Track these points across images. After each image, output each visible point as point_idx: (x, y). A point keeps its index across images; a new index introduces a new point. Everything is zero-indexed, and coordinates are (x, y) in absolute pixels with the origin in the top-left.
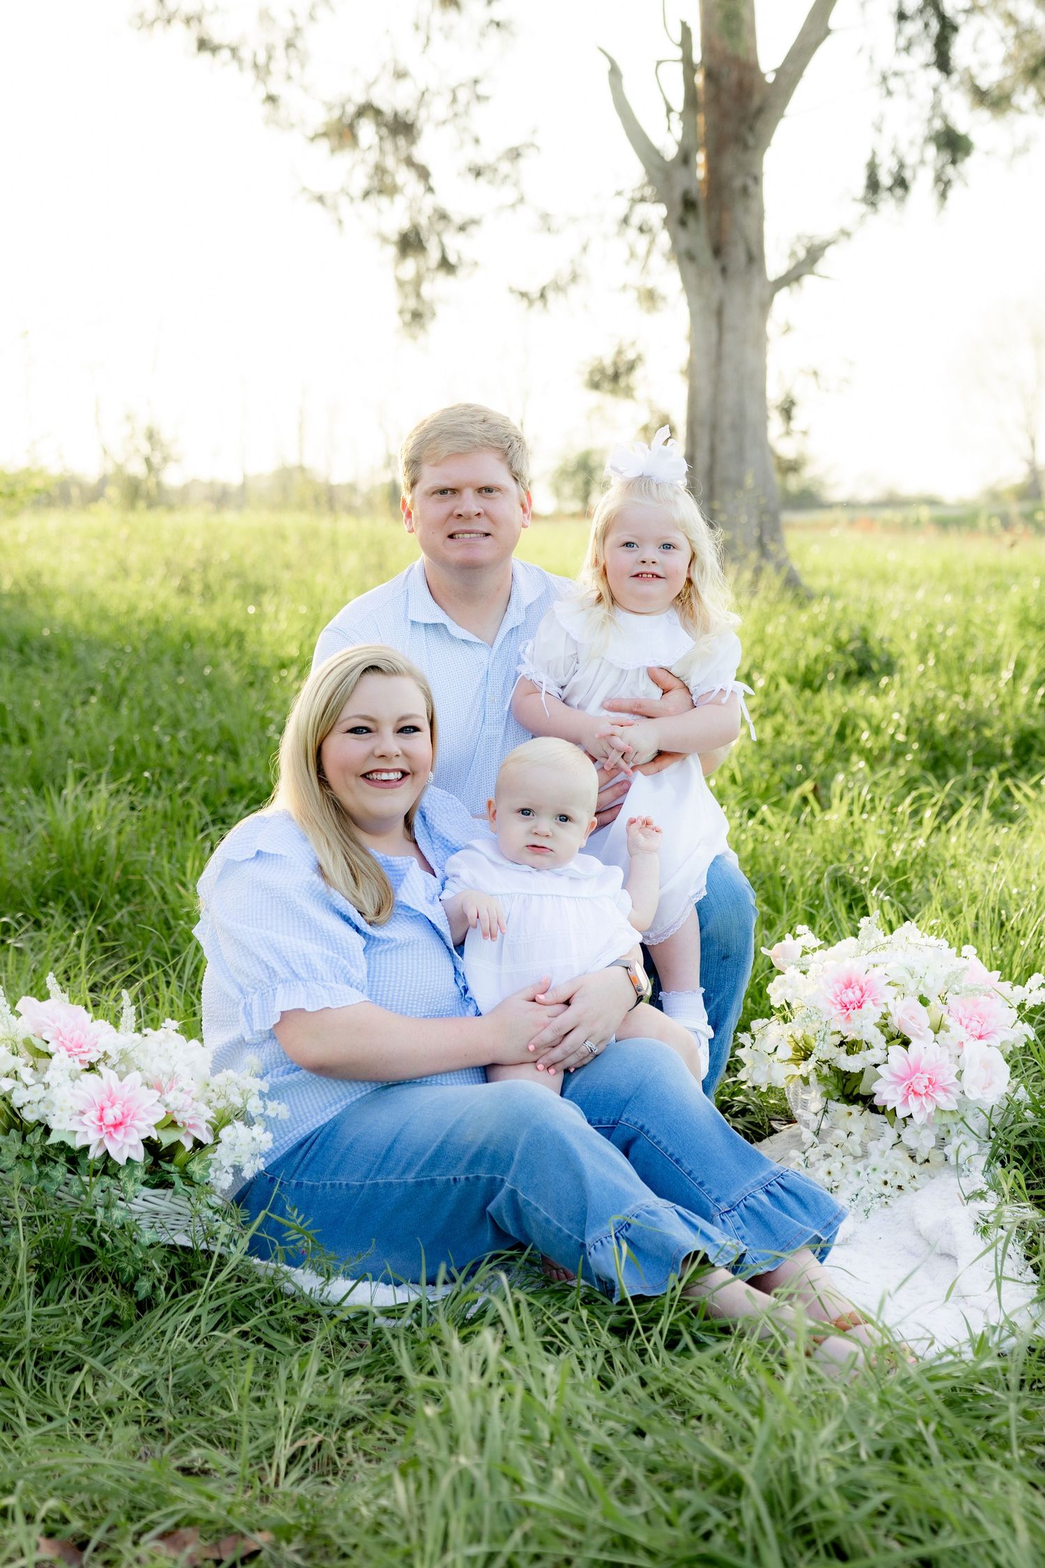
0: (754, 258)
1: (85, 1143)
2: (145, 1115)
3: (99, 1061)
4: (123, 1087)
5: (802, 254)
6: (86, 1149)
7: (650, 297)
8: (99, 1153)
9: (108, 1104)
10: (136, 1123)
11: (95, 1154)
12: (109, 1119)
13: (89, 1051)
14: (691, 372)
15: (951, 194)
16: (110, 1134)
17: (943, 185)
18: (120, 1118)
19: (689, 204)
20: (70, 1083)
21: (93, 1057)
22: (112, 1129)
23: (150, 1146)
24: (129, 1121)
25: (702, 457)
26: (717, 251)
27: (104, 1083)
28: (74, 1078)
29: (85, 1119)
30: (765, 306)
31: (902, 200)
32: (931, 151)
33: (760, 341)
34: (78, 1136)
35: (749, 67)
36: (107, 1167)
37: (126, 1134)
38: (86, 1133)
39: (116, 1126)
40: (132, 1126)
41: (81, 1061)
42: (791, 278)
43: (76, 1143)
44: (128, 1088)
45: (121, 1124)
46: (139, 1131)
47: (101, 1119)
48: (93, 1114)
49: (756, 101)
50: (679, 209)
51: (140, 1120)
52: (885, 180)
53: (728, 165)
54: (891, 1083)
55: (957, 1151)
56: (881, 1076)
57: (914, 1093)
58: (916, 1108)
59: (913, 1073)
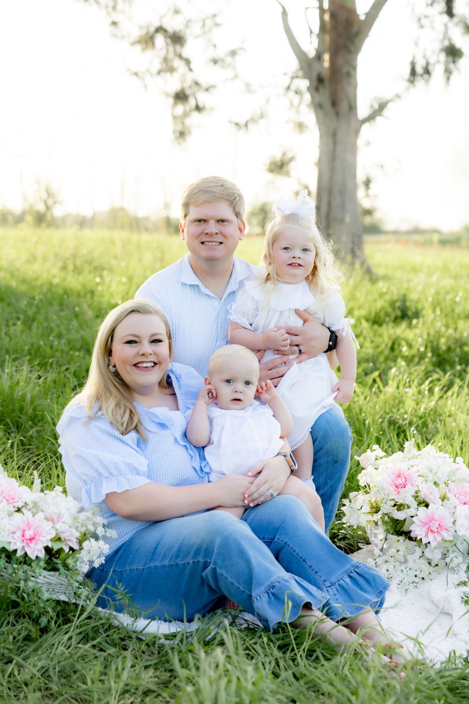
0: (352, 108)
1: (15, 548)
2: (45, 535)
3: (22, 507)
4: (34, 520)
5: (376, 106)
6: (15, 551)
7: (301, 126)
8: (23, 553)
9: (27, 528)
10: (41, 538)
11: (19, 554)
12: (28, 536)
13: (18, 501)
14: (320, 164)
16: (28, 544)
17: (448, 72)
18: (33, 536)
19: (320, 80)
20: (8, 518)
21: (20, 505)
22: (29, 541)
23: (48, 550)
24: (37, 537)
25: (324, 208)
26: (334, 104)
27: (25, 518)
28: (10, 515)
29: (15, 536)
30: (357, 132)
31: (427, 81)
32: (443, 56)
33: (354, 149)
34: (12, 544)
35: (352, 12)
36: (26, 560)
37: (36, 544)
38: (16, 543)
39: (31, 540)
40: (39, 540)
41: (14, 507)
42: (371, 118)
43: (11, 548)
44: (37, 521)
45: (33, 539)
46: (42, 542)
47: (23, 536)
48: (19, 534)
49: (355, 28)
50: (315, 83)
51: (43, 537)
52: (419, 70)
53: (340, 61)
54: (420, 526)
55: (452, 561)
56: (414, 522)
57: (431, 531)
58: (432, 539)
59: (430, 521)
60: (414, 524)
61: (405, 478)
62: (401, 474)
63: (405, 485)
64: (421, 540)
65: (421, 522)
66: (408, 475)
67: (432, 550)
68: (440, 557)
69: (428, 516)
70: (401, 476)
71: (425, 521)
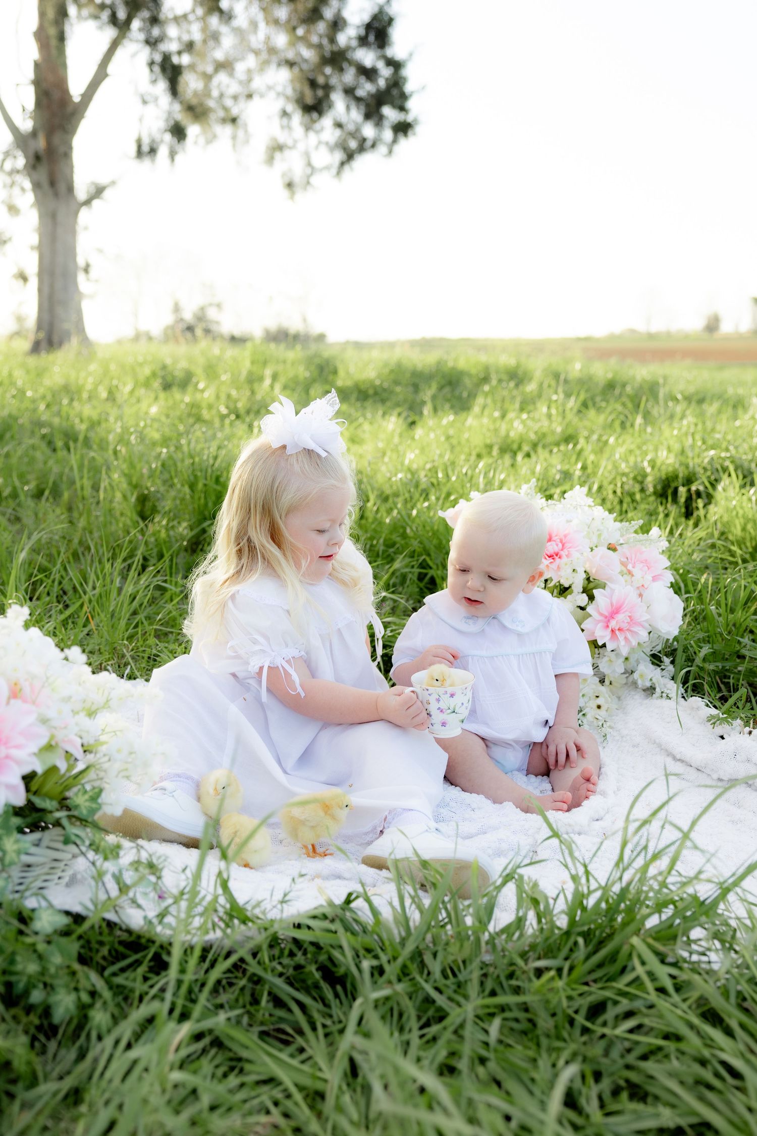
0: (70, 189)
2: (22, 740)
5: (93, 190)
7: (13, 209)
10: (14, 752)
14: (40, 248)
15: (178, 158)
17: (172, 153)
19: (38, 158)
23: (28, 779)
25: (46, 290)
26: (52, 183)
30: (76, 213)
31: (153, 161)
32: (168, 137)
33: (73, 232)
35: (65, 91)
42: (88, 202)
46: (18, 762)
49: (70, 109)
50: (32, 160)
51: (17, 747)
52: (146, 148)
53: (57, 139)
54: (599, 621)
55: (641, 676)
56: (590, 616)
57: (619, 630)
58: (622, 643)
59: (615, 612)
60: (590, 619)
61: (561, 541)
62: (554, 535)
63: (562, 553)
64: (604, 645)
65: (601, 614)
66: (565, 536)
67: (610, 661)
68: (623, 671)
69: (612, 605)
70: (554, 538)
71: (606, 614)
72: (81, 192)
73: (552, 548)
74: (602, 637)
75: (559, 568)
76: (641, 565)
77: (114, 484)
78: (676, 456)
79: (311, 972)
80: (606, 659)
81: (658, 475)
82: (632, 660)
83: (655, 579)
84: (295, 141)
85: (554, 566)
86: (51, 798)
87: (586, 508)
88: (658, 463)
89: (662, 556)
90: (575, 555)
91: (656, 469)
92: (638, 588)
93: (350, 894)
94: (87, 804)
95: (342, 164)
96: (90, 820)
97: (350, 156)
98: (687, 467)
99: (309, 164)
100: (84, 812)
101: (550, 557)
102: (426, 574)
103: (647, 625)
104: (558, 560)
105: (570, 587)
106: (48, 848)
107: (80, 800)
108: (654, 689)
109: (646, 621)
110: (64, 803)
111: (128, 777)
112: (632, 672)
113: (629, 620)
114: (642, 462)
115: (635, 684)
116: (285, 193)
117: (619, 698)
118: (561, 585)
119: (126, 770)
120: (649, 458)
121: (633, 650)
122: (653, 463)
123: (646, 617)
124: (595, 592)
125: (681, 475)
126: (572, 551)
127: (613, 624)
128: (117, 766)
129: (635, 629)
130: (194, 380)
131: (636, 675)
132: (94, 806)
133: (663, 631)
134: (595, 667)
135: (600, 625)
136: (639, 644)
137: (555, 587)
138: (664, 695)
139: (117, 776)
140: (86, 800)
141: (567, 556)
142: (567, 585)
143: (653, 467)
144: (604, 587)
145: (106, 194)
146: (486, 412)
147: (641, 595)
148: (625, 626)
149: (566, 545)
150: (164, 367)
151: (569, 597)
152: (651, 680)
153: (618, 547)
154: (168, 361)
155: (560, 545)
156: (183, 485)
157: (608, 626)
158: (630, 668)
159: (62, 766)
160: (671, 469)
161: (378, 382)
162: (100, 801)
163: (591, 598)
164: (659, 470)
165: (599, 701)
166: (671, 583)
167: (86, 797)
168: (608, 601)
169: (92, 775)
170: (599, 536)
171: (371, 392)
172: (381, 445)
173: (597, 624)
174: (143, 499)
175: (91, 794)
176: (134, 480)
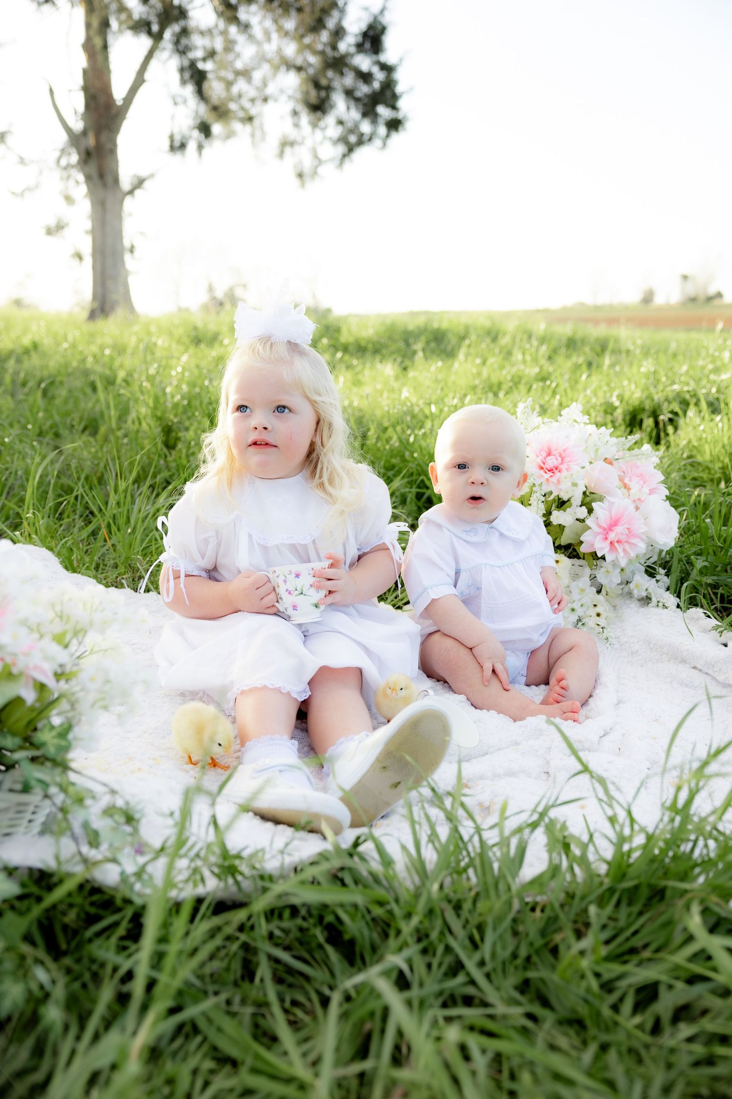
0: (116, 181)
5: (136, 181)
7: (69, 199)
14: (93, 232)
15: (204, 152)
17: (200, 147)
19: (88, 154)
25: (99, 268)
26: (102, 176)
30: (122, 202)
31: (183, 154)
32: (196, 133)
33: (119, 218)
35: (109, 95)
42: (131, 192)
49: (114, 111)
50: (84, 156)
52: (177, 144)
53: (104, 137)
54: (597, 534)
55: (637, 586)
56: (591, 528)
57: (617, 542)
58: (622, 554)
59: (614, 524)
60: (588, 532)
61: (560, 455)
62: (553, 450)
63: (562, 466)
64: (603, 558)
65: (600, 527)
66: (565, 451)
67: (608, 571)
68: (619, 582)
69: (611, 518)
70: (553, 453)
71: (605, 526)
72: (125, 183)
73: (551, 462)
74: (602, 549)
75: (559, 481)
76: (638, 479)
77: (142, 417)
78: (643, 391)
79: (315, 936)
80: (603, 570)
81: (626, 407)
82: (628, 572)
83: (652, 492)
84: (304, 138)
85: (554, 480)
86: (14, 734)
87: (582, 425)
88: (626, 397)
89: (656, 471)
90: (575, 468)
91: (624, 403)
92: (634, 501)
93: (358, 838)
94: (56, 741)
95: (344, 156)
96: (59, 759)
97: (351, 149)
98: (653, 400)
99: (316, 156)
100: (51, 750)
101: (549, 471)
102: (423, 494)
103: (644, 537)
104: (558, 474)
105: (568, 500)
106: (11, 790)
107: (45, 736)
108: (650, 599)
109: (643, 533)
110: (28, 741)
111: (105, 708)
112: (627, 582)
113: (627, 532)
114: (611, 396)
115: (630, 594)
116: (296, 182)
117: (614, 607)
118: (559, 499)
119: (103, 699)
120: (616, 393)
121: (630, 561)
122: (621, 398)
123: (644, 529)
124: (594, 505)
125: (647, 407)
126: (572, 464)
127: (612, 536)
128: (91, 697)
129: (634, 541)
130: (220, 338)
131: (632, 586)
132: (63, 743)
133: (660, 543)
134: (593, 578)
135: (599, 537)
136: (637, 556)
137: (554, 500)
138: (661, 604)
139: (93, 705)
140: (54, 737)
141: (567, 470)
142: (565, 499)
143: (621, 402)
144: (601, 499)
145: (146, 184)
146: (470, 359)
147: (637, 508)
148: (623, 538)
149: (565, 459)
150: (195, 328)
151: (568, 510)
152: (647, 590)
153: (614, 462)
154: (200, 325)
155: (560, 459)
156: (203, 417)
157: (606, 538)
158: (626, 578)
159: (30, 696)
160: (637, 403)
161: (375, 339)
162: (70, 736)
163: (590, 511)
164: (627, 403)
165: (599, 609)
166: (666, 496)
167: (54, 733)
168: (607, 512)
169: (64, 705)
170: (597, 450)
171: (370, 346)
172: (379, 387)
173: (597, 536)
174: (168, 430)
175: (59, 730)
176: (159, 414)
